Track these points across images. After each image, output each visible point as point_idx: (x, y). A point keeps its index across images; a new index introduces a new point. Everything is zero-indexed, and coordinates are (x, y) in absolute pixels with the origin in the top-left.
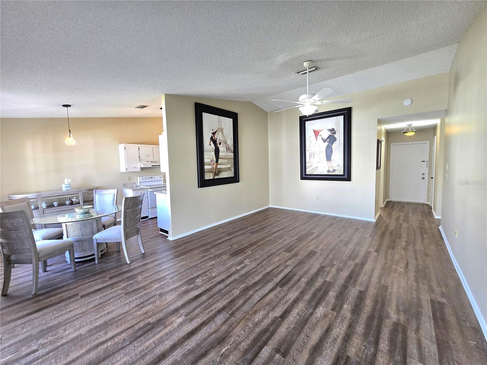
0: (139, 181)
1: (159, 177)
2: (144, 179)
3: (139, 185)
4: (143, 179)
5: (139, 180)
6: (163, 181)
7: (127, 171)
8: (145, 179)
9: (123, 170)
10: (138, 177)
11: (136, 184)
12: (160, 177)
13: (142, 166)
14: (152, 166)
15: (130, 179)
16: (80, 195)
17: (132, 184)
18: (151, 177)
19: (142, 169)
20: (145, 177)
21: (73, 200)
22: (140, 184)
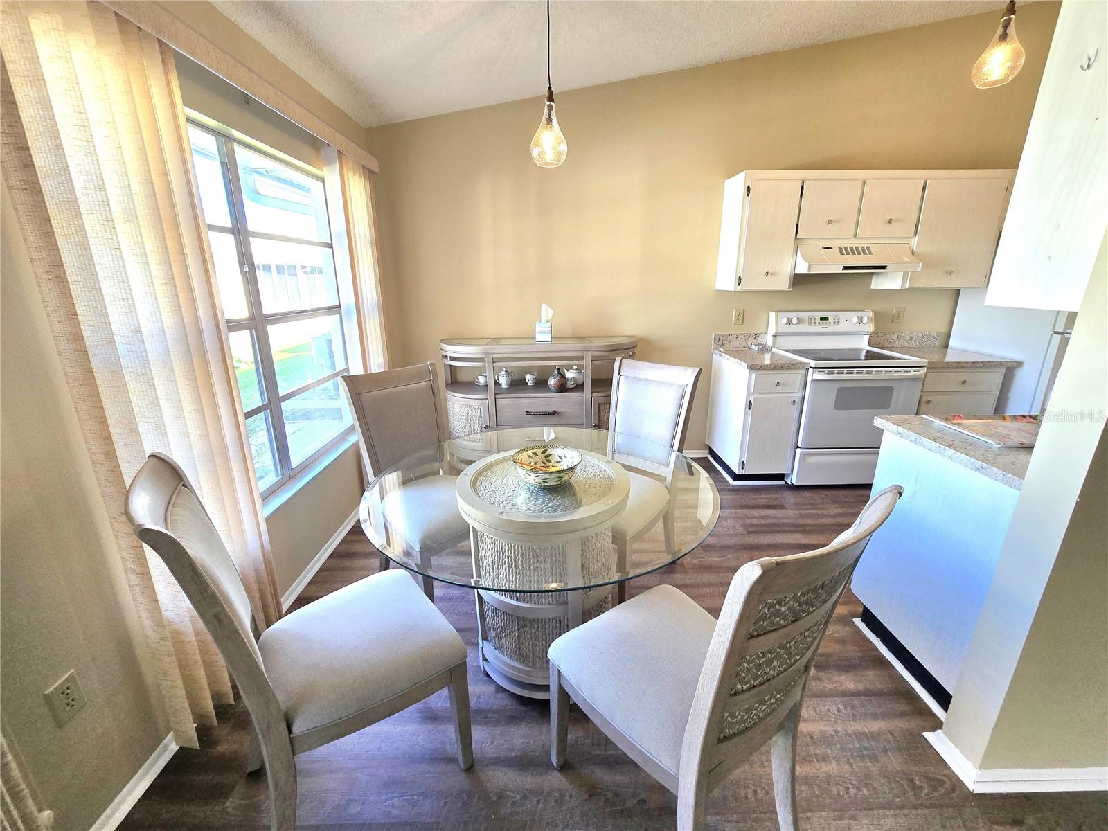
0: (772, 330)
1: (855, 320)
2: (795, 320)
3: (769, 342)
4: (789, 322)
5: (773, 323)
6: (866, 338)
7: (739, 288)
8: (800, 321)
9: (726, 282)
10: (772, 315)
11: (759, 340)
12: (860, 321)
13: (802, 268)
14: (845, 268)
15: (742, 318)
16: (587, 362)
17: (747, 337)
18: (824, 315)
19: (799, 280)
20: (801, 315)
21: (569, 375)
22: (774, 342)
